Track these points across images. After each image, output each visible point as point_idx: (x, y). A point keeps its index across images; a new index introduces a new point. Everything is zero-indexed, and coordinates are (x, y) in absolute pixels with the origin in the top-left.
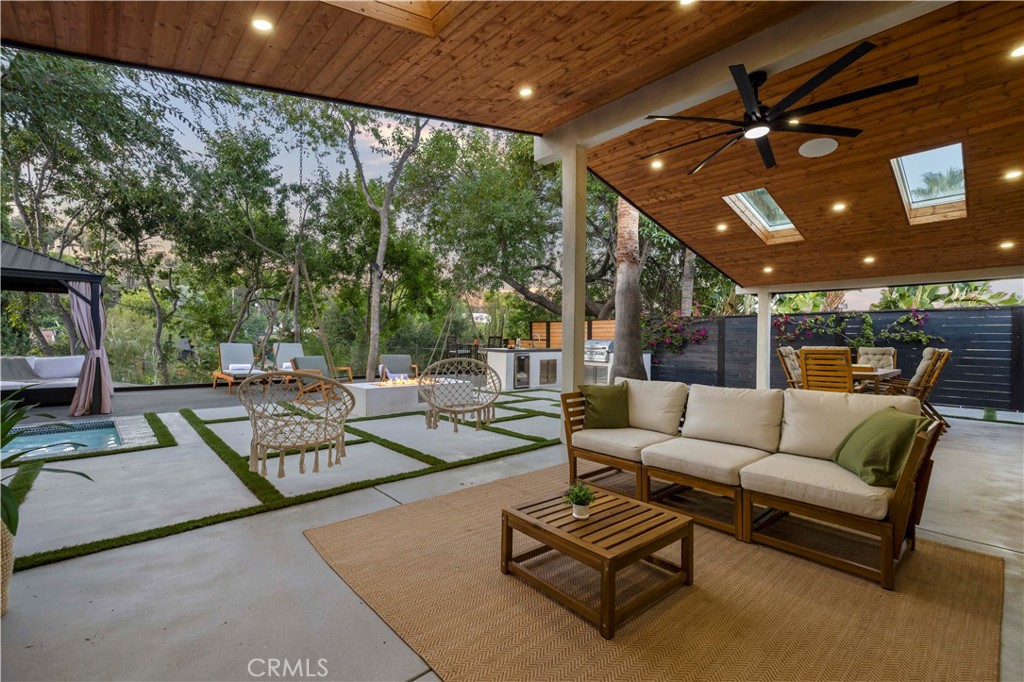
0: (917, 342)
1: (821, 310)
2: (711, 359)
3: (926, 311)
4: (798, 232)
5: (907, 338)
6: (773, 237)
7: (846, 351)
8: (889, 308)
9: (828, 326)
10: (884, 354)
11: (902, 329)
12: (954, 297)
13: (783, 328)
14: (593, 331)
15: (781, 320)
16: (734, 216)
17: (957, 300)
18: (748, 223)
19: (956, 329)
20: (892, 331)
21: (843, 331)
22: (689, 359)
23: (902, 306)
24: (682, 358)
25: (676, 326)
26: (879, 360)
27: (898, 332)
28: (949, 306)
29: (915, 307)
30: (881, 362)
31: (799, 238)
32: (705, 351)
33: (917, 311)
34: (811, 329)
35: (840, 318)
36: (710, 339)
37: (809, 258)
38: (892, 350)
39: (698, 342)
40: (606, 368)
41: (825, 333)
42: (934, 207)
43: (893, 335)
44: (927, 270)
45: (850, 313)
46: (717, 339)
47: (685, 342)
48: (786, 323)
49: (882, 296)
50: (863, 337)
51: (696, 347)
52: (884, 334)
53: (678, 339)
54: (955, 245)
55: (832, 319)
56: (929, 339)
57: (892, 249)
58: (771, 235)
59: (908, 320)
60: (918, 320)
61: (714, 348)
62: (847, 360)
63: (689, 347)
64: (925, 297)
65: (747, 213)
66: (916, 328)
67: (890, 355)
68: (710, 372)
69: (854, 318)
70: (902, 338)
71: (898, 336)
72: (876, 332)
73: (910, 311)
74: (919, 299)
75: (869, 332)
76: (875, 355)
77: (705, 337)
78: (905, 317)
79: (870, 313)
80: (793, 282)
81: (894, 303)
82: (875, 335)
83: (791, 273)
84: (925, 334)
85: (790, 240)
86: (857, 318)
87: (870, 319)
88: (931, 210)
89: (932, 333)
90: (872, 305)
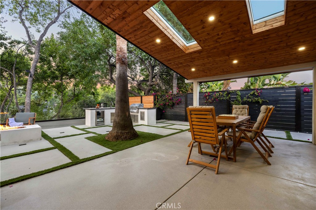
0: (258, 102)
1: (222, 90)
2: (183, 110)
3: (261, 89)
4: (199, 45)
5: (254, 101)
6: (188, 49)
7: (211, 109)
8: (247, 89)
9: (224, 96)
10: (243, 108)
11: (252, 97)
12: (272, 83)
13: (207, 98)
14: (143, 100)
15: (207, 94)
16: (160, 31)
17: (273, 84)
18: (171, 37)
19: (273, 97)
20: (248, 98)
21: (230, 98)
22: (175, 111)
23: (252, 87)
24: (173, 110)
25: (170, 98)
26: (241, 111)
27: (250, 98)
28: (270, 87)
29: (256, 88)
30: (242, 112)
31: (200, 48)
32: (180, 108)
33: (258, 89)
34: (218, 98)
35: (229, 93)
36: (182, 102)
37: (208, 61)
38: (247, 106)
39: (178, 104)
40: (137, 116)
41: (223, 99)
42: (265, 22)
43: (248, 100)
44: (262, 67)
45: (232, 91)
46: (184, 103)
47: (174, 104)
48: (209, 95)
49: (245, 85)
50: (237, 101)
51: (177, 106)
52: (245, 99)
53: (171, 103)
54: (276, 50)
55: (225, 93)
56: (263, 101)
57: (245, 53)
58: (188, 48)
59: (254, 93)
60: (258, 93)
61: (183, 106)
62: (213, 115)
63: (175, 106)
64: (260, 84)
65: (168, 30)
66: (257, 96)
67: (246, 109)
68: (182, 116)
69: (233, 93)
70: (252, 101)
71: (250, 100)
72: (242, 98)
73: (255, 89)
74: (258, 85)
75: (239, 99)
76: (240, 109)
77: (181, 102)
78: (253, 92)
79: (240, 90)
80: (206, 76)
81: (249, 87)
82: (241, 100)
83: (203, 71)
84: (261, 99)
85: (195, 49)
86: (235, 93)
87: (239, 93)
88: (264, 24)
89: (264, 98)
90: (241, 88)
